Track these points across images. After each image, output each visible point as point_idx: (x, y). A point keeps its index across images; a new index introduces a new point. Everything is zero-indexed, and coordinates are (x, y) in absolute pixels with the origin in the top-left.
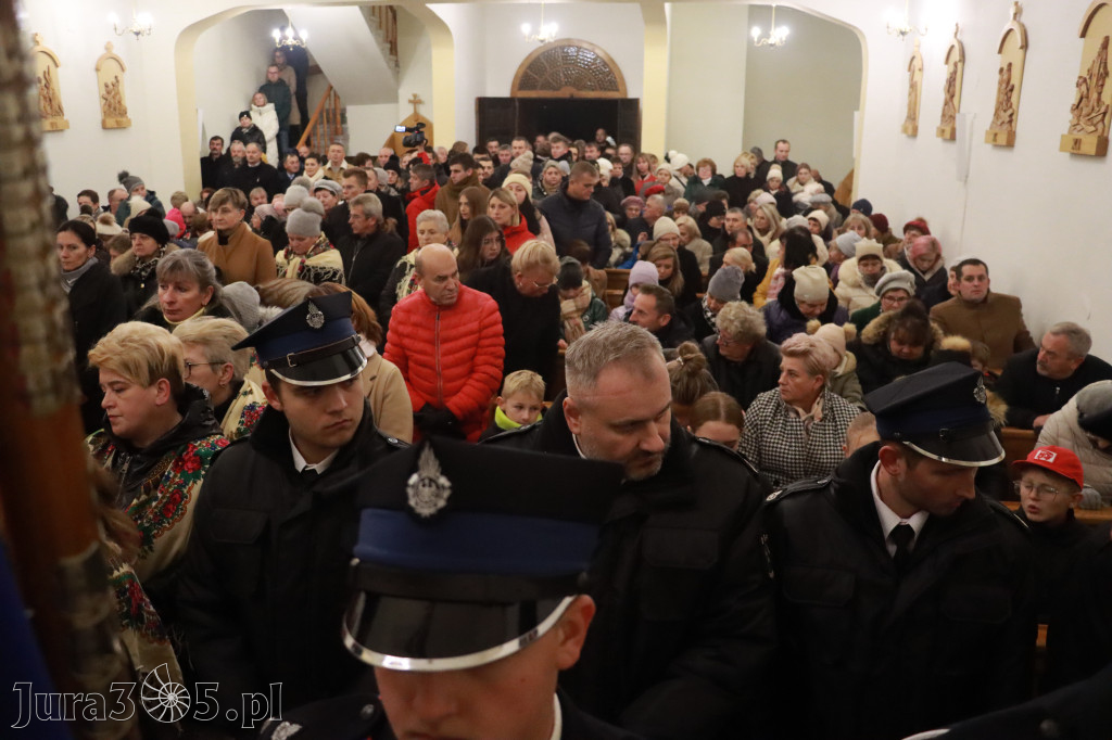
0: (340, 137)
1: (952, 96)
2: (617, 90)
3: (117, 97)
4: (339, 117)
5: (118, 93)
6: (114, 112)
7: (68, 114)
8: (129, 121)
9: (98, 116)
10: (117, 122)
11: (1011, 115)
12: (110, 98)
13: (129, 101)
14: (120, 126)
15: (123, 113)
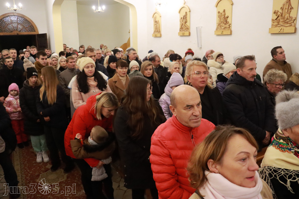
1: (186, 22)
2: (35, 31)
11: (229, 25)
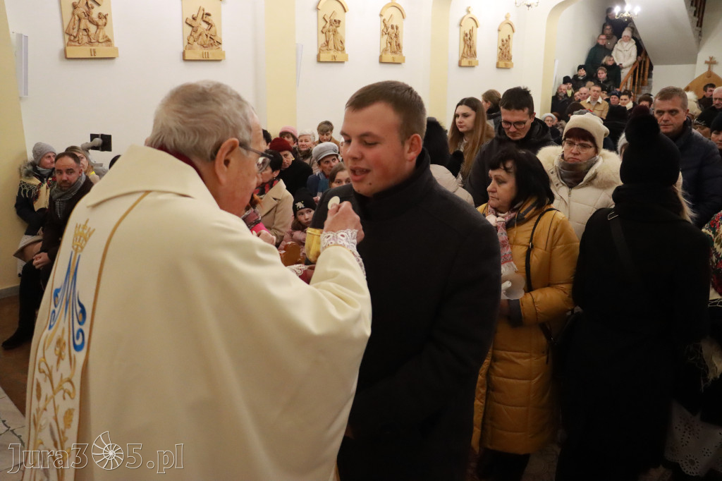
0: (647, 87)
3: (508, 49)
4: (647, 73)
5: (508, 46)
6: (504, 58)
7: (479, 57)
8: (512, 65)
9: (494, 59)
10: (506, 64)
12: (503, 48)
13: (514, 52)
14: (507, 68)
15: (510, 59)
